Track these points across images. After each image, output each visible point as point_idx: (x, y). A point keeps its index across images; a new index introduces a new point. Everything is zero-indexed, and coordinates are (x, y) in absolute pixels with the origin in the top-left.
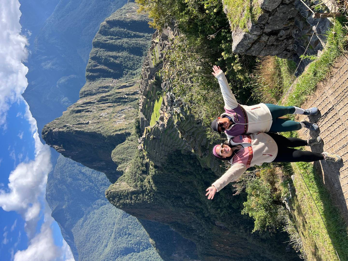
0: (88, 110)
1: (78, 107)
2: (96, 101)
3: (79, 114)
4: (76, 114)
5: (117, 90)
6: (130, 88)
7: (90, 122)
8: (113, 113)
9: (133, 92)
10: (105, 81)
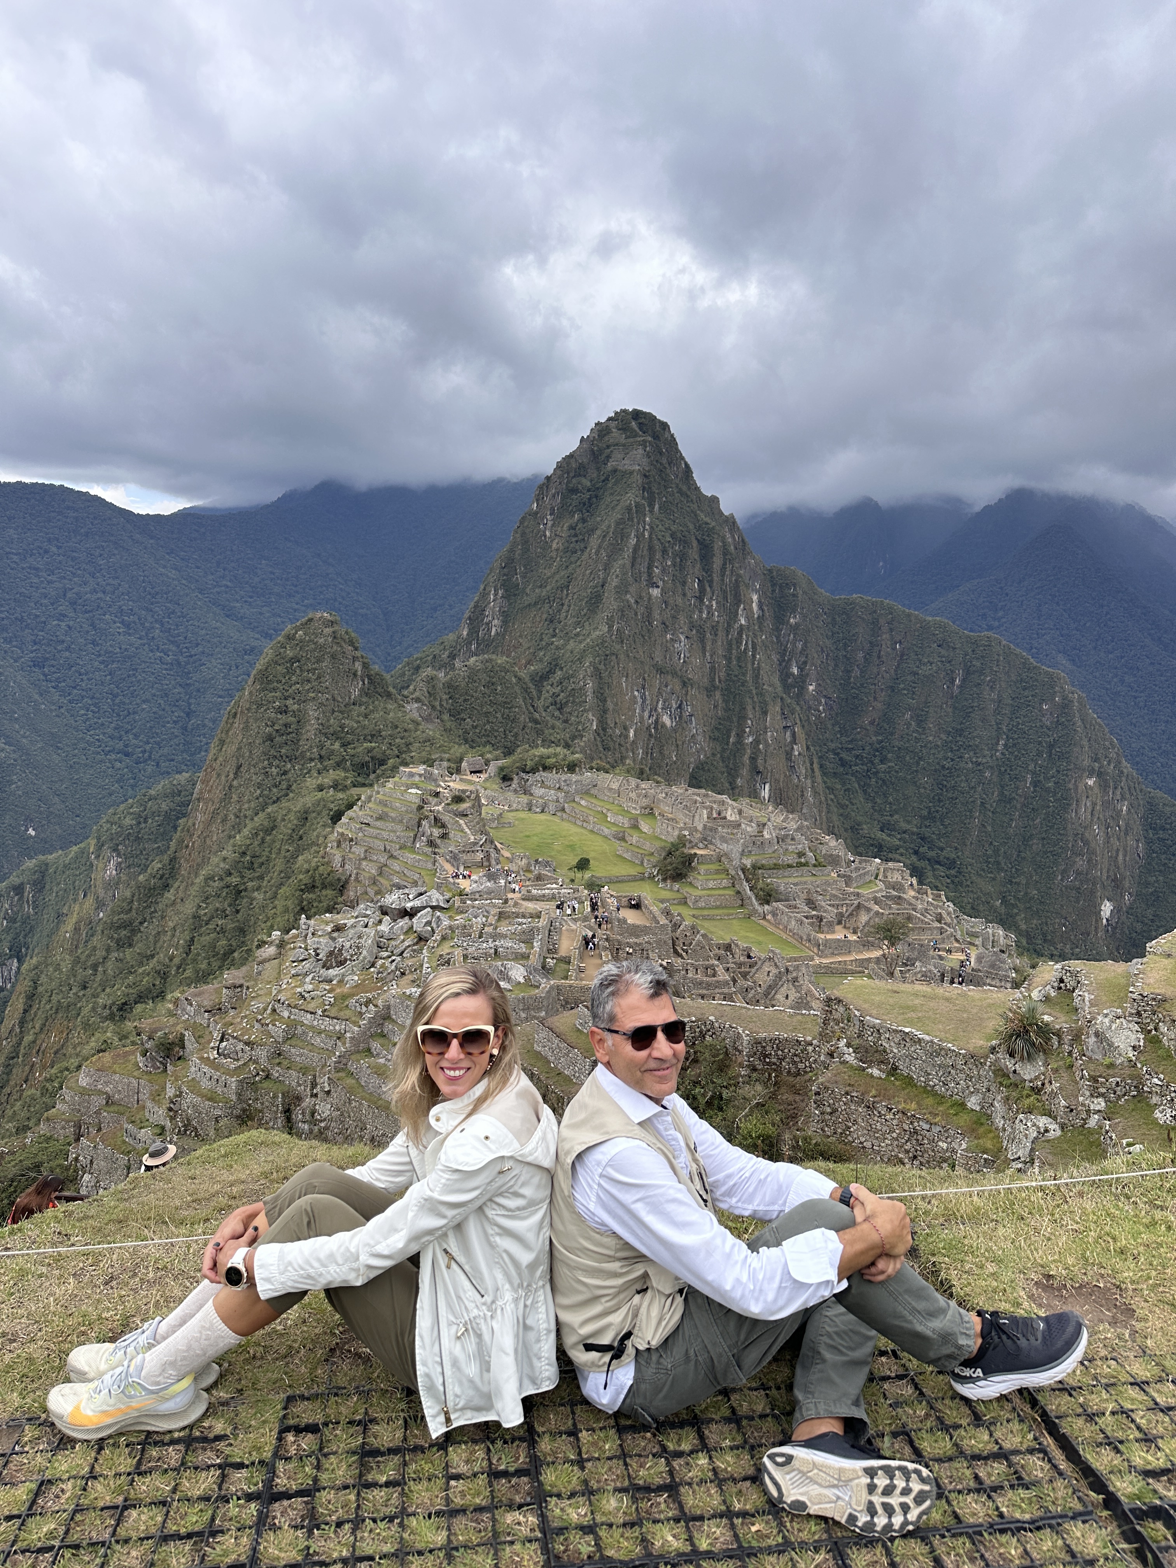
0: (708, 589)
1: (726, 552)
2: (743, 622)
3: (694, 553)
4: (695, 544)
5: (778, 709)
6: (783, 756)
7: (655, 592)
8: (684, 684)
9: (761, 769)
10: (830, 668)
